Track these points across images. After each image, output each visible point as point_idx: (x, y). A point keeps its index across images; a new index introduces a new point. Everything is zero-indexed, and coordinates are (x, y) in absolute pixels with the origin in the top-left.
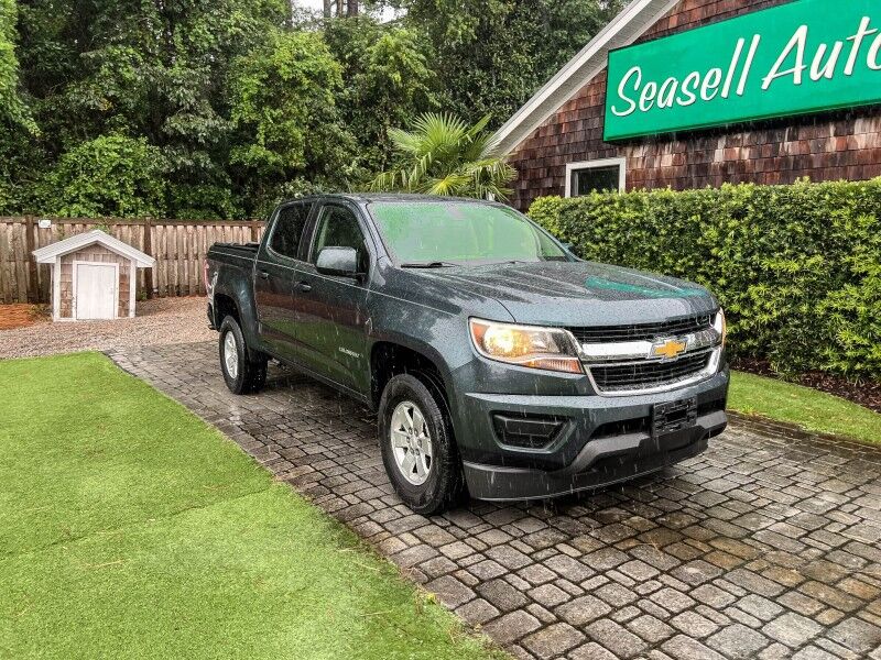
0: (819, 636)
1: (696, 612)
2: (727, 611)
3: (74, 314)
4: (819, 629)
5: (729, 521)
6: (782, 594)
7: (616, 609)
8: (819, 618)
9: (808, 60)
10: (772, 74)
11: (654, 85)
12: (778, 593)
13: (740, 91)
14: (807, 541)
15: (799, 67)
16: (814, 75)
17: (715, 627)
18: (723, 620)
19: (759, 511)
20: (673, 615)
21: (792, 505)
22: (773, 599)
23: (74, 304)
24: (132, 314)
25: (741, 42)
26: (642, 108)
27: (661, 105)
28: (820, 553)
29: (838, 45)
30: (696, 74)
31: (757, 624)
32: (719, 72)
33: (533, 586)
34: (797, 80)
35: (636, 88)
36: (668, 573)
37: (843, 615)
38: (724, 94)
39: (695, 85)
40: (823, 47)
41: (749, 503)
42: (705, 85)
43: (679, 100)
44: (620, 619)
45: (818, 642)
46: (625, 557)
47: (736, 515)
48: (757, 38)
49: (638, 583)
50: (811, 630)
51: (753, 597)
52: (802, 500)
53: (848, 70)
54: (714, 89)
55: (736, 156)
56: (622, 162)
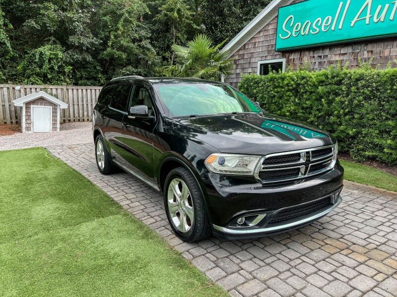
0: (376, 286)
1: (317, 274)
2: (332, 274)
3: (32, 130)
4: (375, 283)
5: (333, 230)
6: (358, 266)
7: (280, 273)
8: (375, 278)
10: (355, 19)
11: (300, 24)
12: (356, 265)
13: (340, 27)
14: (369, 240)
15: (368, 16)
16: (375, 20)
17: (326, 282)
18: (331, 278)
19: (346, 225)
20: (307, 276)
21: (362, 223)
22: (354, 268)
23: (32, 125)
24: (58, 130)
25: (341, 3)
26: (294, 35)
27: (302, 33)
28: (375, 246)
29: (387, 6)
30: (320, 19)
31: (346, 280)
32: (330, 18)
33: (242, 261)
34: (367, 22)
35: (291, 25)
36: (304, 255)
37: (386, 276)
38: (333, 28)
39: (319, 25)
41: (342, 222)
42: (324, 24)
43: (311, 31)
44: (282, 278)
45: (375, 289)
46: (285, 248)
47: (336, 227)
48: (349, 2)
49: (291, 260)
50: (372, 284)
51: (344, 267)
52: (366, 220)
53: (391, 17)
54: (328, 26)
55: (337, 58)
56: (284, 60)
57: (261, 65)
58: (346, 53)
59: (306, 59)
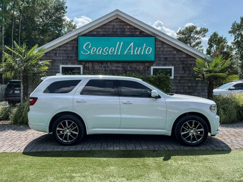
9: (134, 50)
10: (126, 52)
11: (95, 48)
13: (119, 54)
15: (132, 51)
16: (136, 54)
25: (118, 43)
26: (92, 53)
27: (97, 53)
29: (140, 48)
30: (107, 48)
32: (113, 49)
34: (132, 54)
35: (89, 48)
38: (115, 54)
39: (107, 51)
40: (137, 48)
42: (110, 51)
43: (103, 53)
48: (122, 43)
53: (142, 54)
54: (113, 52)
55: (115, 68)
56: (81, 66)
57: (62, 68)
58: (119, 67)
59: (97, 67)
